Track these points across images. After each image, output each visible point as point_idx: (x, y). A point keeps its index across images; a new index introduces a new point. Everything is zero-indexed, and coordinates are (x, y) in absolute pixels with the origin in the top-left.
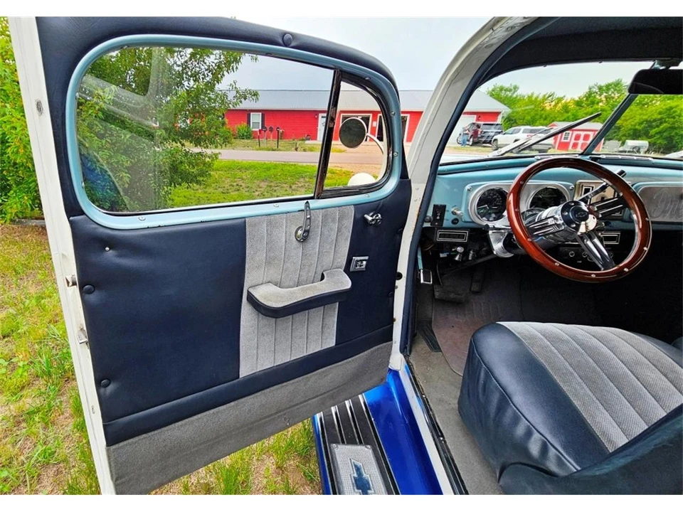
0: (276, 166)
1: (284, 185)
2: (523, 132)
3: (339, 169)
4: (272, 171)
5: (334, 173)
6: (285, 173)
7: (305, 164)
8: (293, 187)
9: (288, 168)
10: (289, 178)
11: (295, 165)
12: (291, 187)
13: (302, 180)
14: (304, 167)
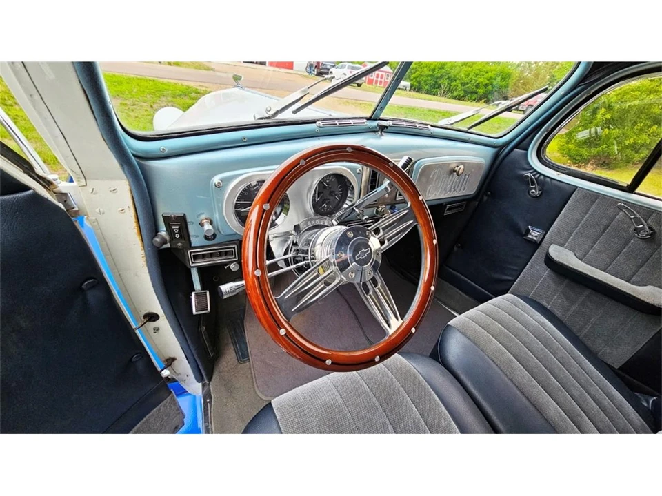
0: (130, 80)
1: (143, 104)
2: (348, 68)
3: (204, 89)
4: (124, 87)
5: (199, 93)
6: (142, 90)
7: (165, 81)
8: (155, 106)
9: (146, 84)
10: (148, 96)
11: (154, 81)
12: (152, 107)
13: (164, 99)
14: (165, 84)
